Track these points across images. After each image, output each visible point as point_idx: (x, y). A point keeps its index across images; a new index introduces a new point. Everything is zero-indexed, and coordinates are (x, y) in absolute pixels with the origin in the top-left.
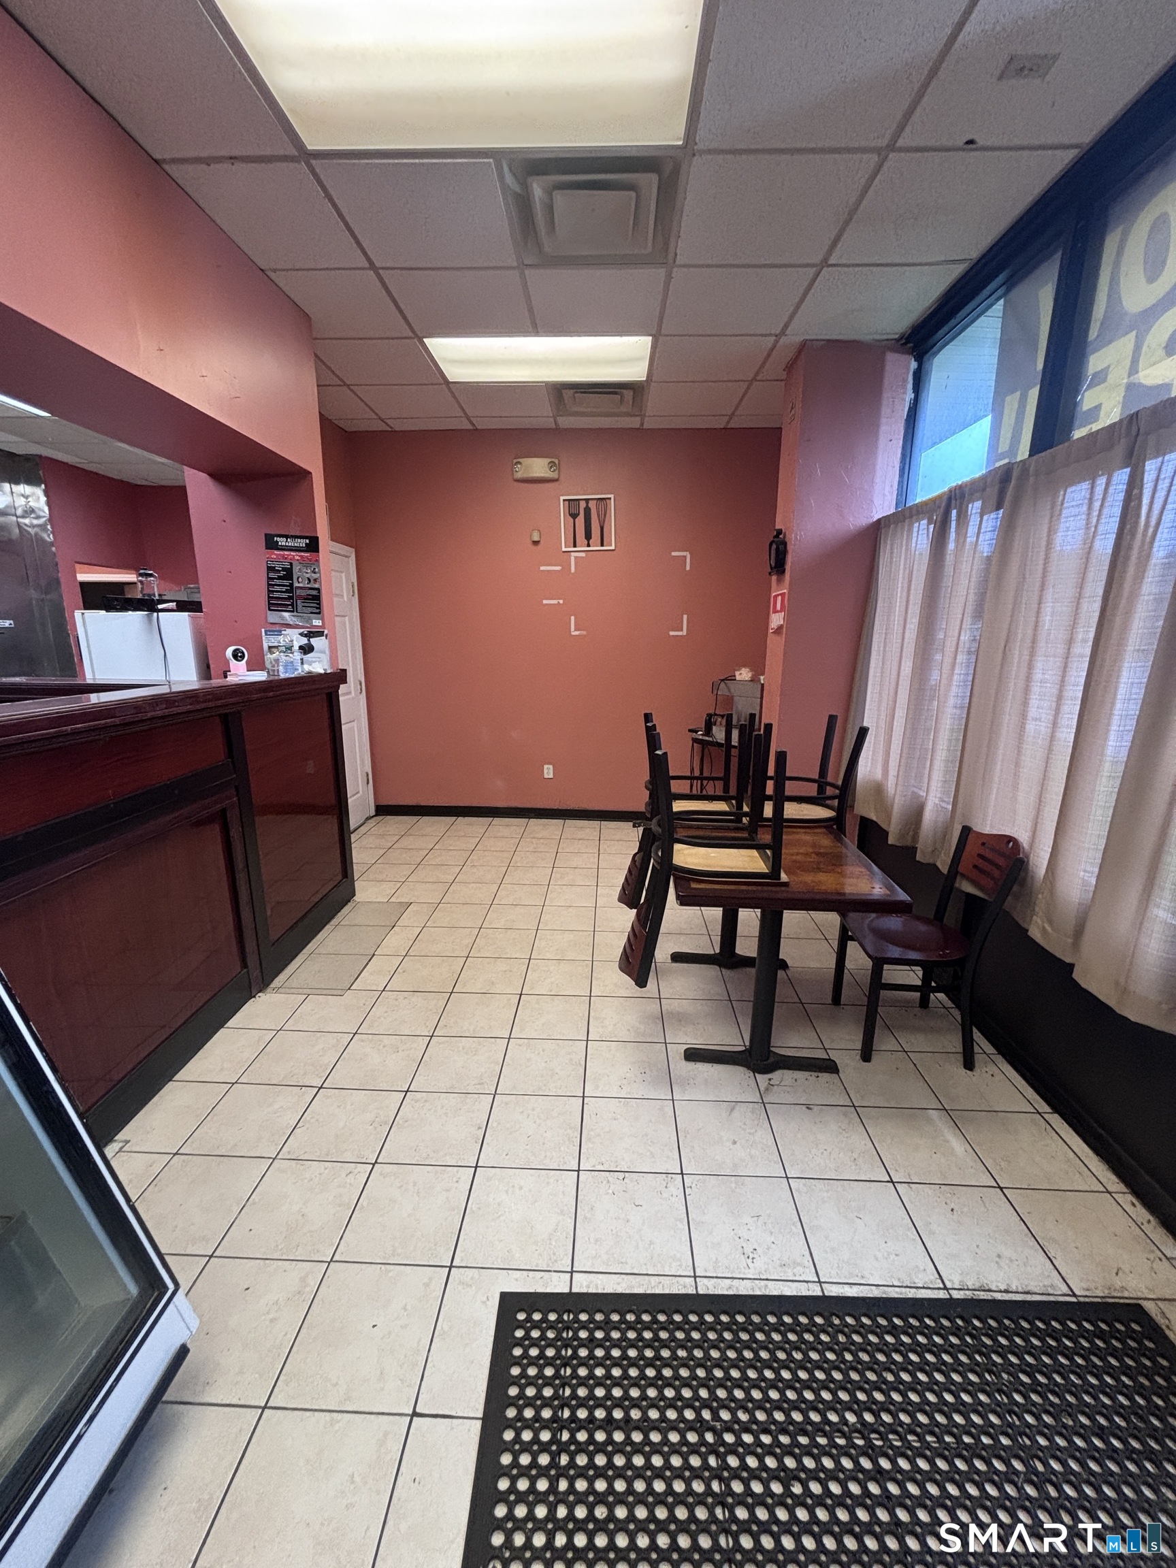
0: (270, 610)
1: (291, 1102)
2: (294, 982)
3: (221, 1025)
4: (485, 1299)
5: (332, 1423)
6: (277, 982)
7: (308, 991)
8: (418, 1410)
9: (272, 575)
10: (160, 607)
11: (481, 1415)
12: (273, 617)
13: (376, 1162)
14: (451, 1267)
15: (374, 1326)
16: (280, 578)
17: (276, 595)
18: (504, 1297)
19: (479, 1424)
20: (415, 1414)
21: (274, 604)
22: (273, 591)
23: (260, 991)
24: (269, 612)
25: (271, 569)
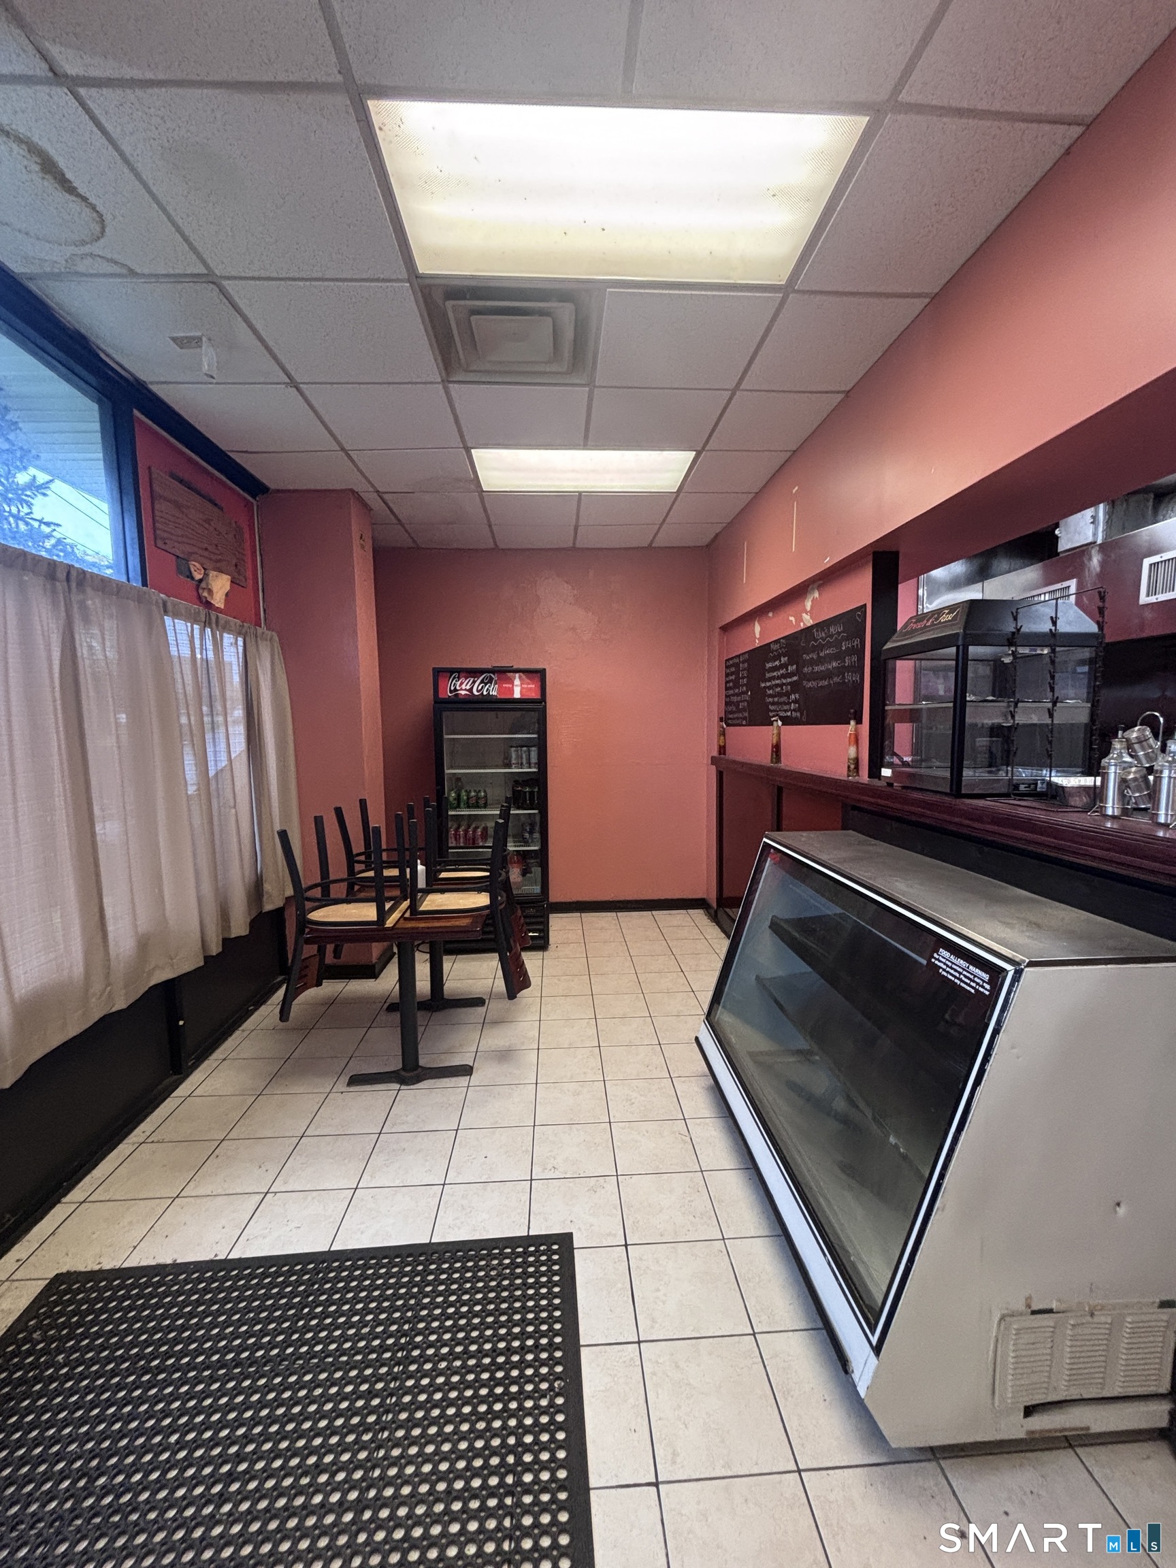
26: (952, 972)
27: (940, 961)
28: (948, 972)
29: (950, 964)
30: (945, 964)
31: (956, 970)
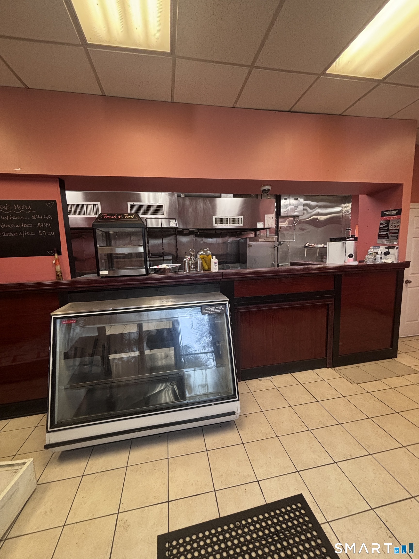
0: (378, 239)
1: (307, 398)
2: (342, 371)
3: (312, 369)
4: (296, 489)
5: (247, 460)
6: (337, 368)
7: (343, 376)
8: (259, 482)
9: (381, 226)
10: (347, 240)
11: (267, 503)
12: (379, 241)
13: (310, 430)
14: (298, 472)
15: (270, 458)
16: (384, 227)
17: (382, 233)
18: (301, 495)
19: (265, 503)
20: (258, 481)
21: (380, 237)
22: (381, 232)
23: (330, 367)
24: (378, 240)
25: (381, 224)
26: (212, 311)
27: (206, 311)
28: (210, 312)
29: (210, 310)
30: (208, 311)
31: (212, 310)
